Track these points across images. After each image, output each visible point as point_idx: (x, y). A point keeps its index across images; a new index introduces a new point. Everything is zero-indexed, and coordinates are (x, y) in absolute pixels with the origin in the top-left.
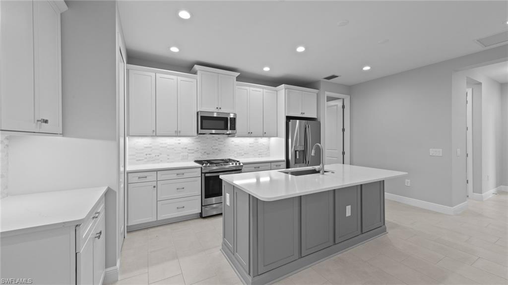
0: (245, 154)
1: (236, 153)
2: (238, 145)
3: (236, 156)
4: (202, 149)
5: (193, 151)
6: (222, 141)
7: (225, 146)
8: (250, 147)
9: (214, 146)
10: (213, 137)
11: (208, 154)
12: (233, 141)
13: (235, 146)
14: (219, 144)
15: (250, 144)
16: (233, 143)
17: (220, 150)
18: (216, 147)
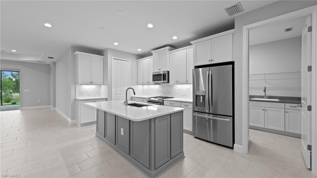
0: (184, 95)
1: (178, 94)
2: (179, 90)
3: (178, 96)
4: (163, 91)
5: (159, 92)
6: (171, 87)
7: (172, 90)
8: (187, 91)
9: (168, 89)
10: (167, 84)
11: (165, 94)
12: (176, 87)
13: (178, 90)
14: (170, 89)
15: (187, 89)
16: (177, 88)
17: (170, 92)
18: (168, 90)
